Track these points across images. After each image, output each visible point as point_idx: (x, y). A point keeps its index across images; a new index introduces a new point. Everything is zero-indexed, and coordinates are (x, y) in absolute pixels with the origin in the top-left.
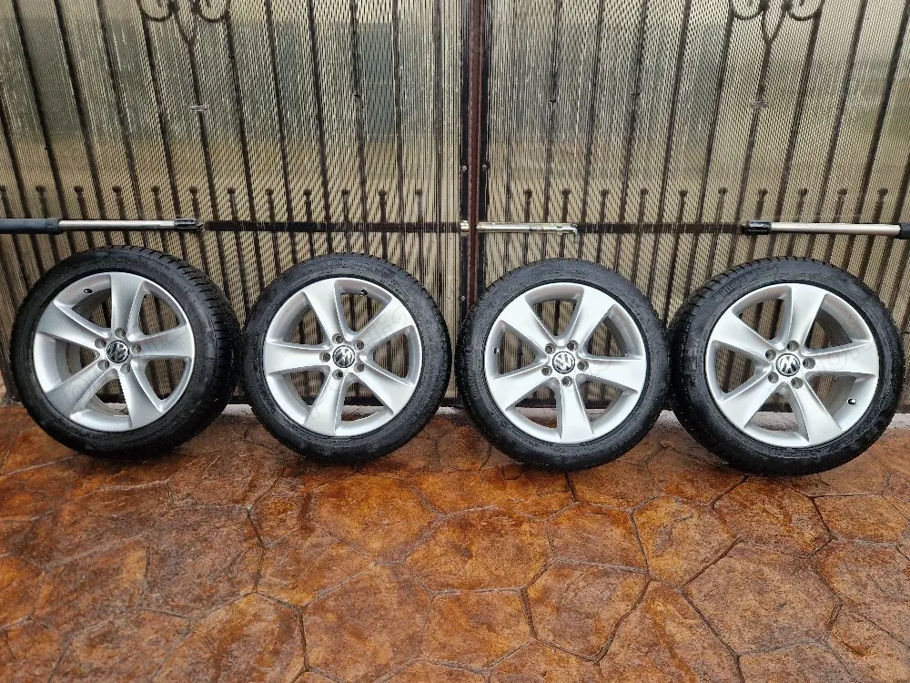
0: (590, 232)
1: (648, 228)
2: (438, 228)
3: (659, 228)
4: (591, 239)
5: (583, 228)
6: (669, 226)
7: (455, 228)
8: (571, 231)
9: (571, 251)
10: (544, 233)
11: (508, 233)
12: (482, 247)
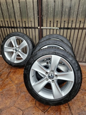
0: (61, 29)
1: (73, 28)
2: (35, 28)
3: (75, 29)
4: (62, 30)
5: (60, 28)
6: (77, 28)
7: (37, 28)
8: (58, 29)
9: (58, 33)
10: (53, 29)
11: (47, 29)
12: (42, 31)
